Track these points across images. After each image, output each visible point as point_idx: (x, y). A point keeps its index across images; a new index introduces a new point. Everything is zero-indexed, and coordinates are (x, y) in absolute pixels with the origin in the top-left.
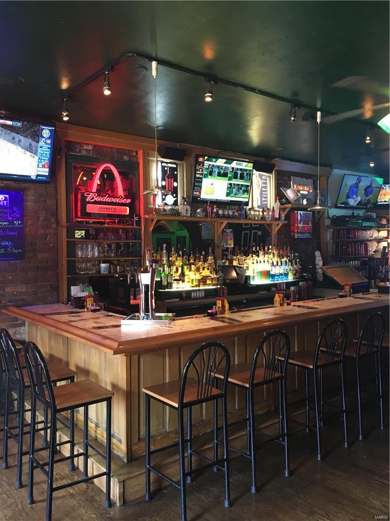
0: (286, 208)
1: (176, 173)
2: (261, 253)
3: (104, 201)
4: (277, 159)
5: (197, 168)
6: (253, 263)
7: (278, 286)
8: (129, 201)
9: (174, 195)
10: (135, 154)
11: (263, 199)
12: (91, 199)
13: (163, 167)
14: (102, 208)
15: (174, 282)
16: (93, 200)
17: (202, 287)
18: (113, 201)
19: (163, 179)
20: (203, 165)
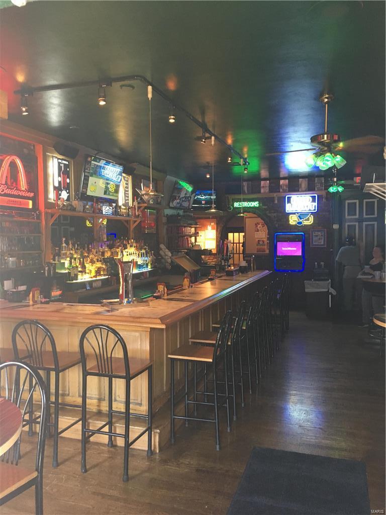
0: (141, 207)
1: (68, 169)
2: (128, 246)
3: (12, 193)
4: (135, 164)
5: (87, 167)
6: (127, 255)
7: (144, 275)
8: (32, 195)
9: (68, 191)
10: (32, 147)
11: (126, 198)
12: (2, 192)
13: (59, 163)
14: (9, 201)
15: (79, 273)
16: (4, 192)
17: (98, 278)
18: (19, 195)
19: (59, 176)
20: (91, 165)
